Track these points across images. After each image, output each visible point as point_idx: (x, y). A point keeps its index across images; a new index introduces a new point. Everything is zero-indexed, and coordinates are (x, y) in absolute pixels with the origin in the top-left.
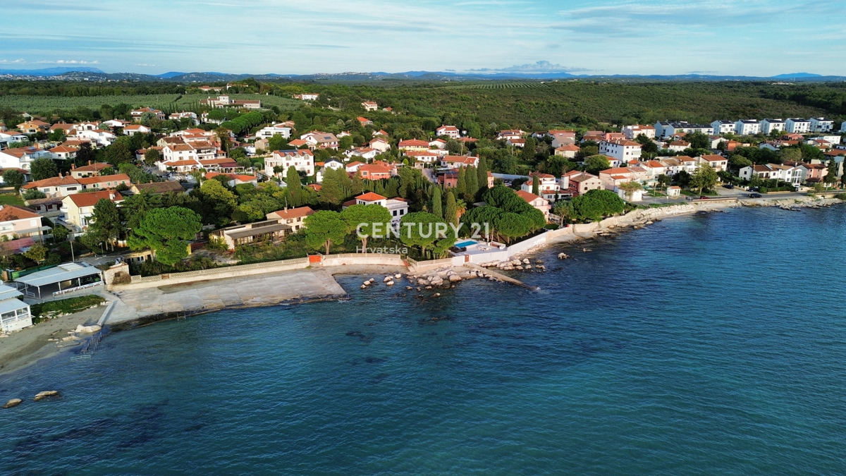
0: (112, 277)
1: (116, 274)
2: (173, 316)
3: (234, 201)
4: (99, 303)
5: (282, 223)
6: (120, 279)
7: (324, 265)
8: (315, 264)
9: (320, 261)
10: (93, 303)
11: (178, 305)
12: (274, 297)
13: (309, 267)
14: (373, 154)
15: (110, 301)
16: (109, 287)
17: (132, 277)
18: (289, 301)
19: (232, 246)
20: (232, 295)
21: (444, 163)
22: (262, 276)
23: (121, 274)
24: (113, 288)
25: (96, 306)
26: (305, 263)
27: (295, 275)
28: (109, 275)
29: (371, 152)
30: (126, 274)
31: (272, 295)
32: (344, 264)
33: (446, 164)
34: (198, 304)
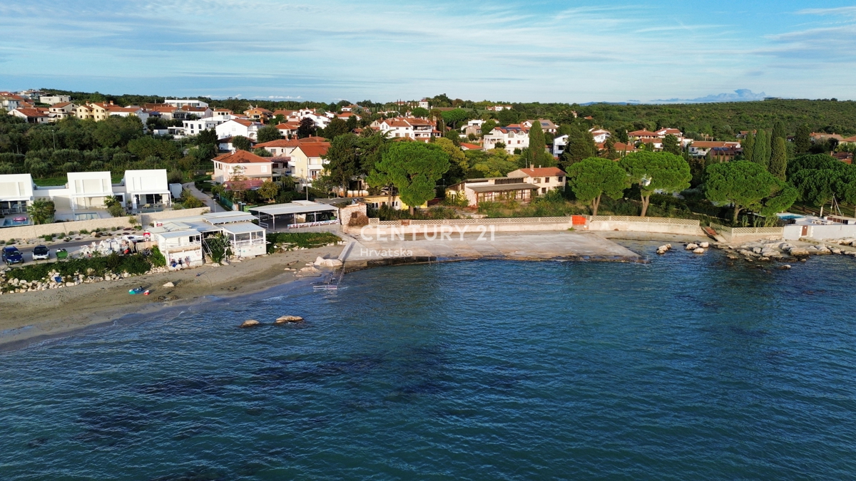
0: (349, 217)
1: (353, 214)
2: (421, 260)
3: (465, 163)
4: (336, 242)
5: (528, 182)
6: (356, 221)
7: (591, 228)
8: (578, 227)
9: (583, 223)
10: (330, 241)
11: (426, 251)
12: (541, 252)
13: (571, 230)
14: (602, 138)
15: (347, 242)
16: (345, 227)
17: (369, 219)
18: (563, 258)
19: (473, 201)
20: (487, 247)
21: (693, 150)
22: (516, 233)
23: (358, 215)
24: (349, 230)
25: (333, 244)
26: (566, 224)
27: (557, 236)
28: (345, 213)
29: (600, 136)
30: (363, 216)
31: (539, 251)
32: (616, 230)
33: (695, 151)
34: (448, 252)
